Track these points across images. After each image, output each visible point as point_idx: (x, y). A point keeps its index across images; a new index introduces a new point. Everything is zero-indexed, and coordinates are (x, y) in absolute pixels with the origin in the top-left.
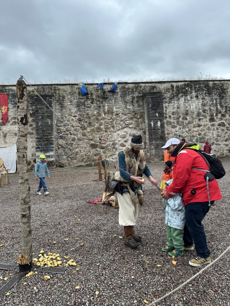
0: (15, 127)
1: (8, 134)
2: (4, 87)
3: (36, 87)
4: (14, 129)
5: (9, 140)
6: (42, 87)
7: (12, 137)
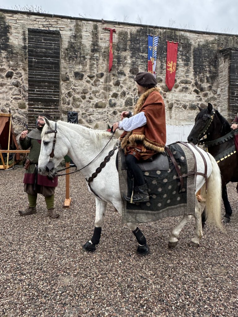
0: (185, 95)
1: (175, 105)
2: (173, 31)
3: (217, 37)
4: (184, 98)
5: (176, 115)
6: (225, 39)
7: (181, 110)
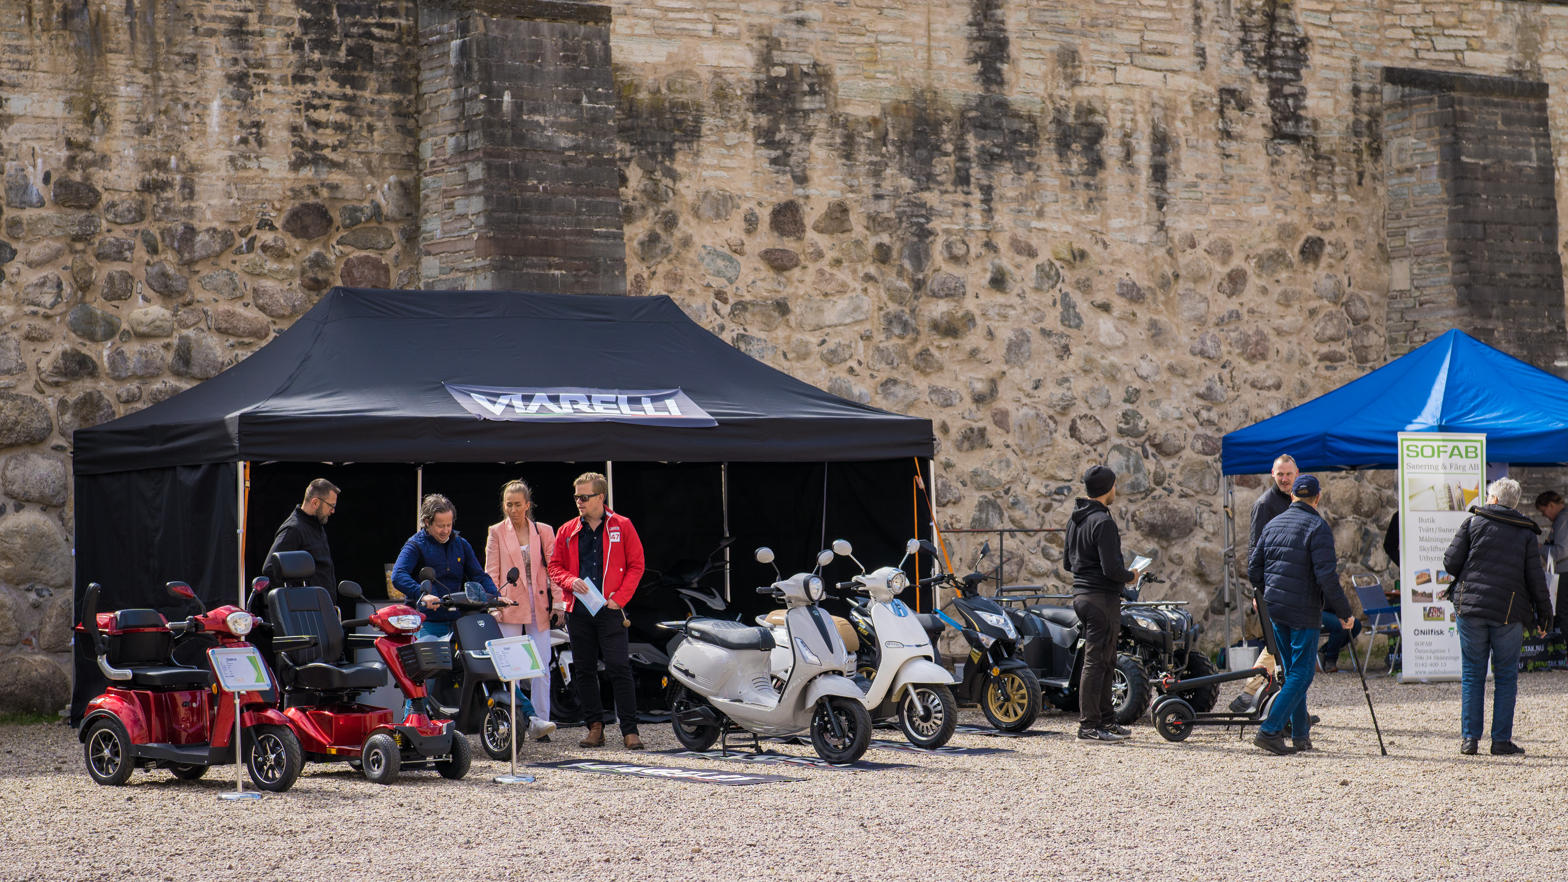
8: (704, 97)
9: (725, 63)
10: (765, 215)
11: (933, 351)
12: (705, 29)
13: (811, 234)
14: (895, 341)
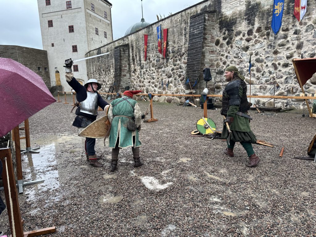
8: (237, 16)
9: (241, 9)
10: (246, 32)
11: (278, 49)
12: (238, 5)
13: (254, 33)
14: (269, 49)
